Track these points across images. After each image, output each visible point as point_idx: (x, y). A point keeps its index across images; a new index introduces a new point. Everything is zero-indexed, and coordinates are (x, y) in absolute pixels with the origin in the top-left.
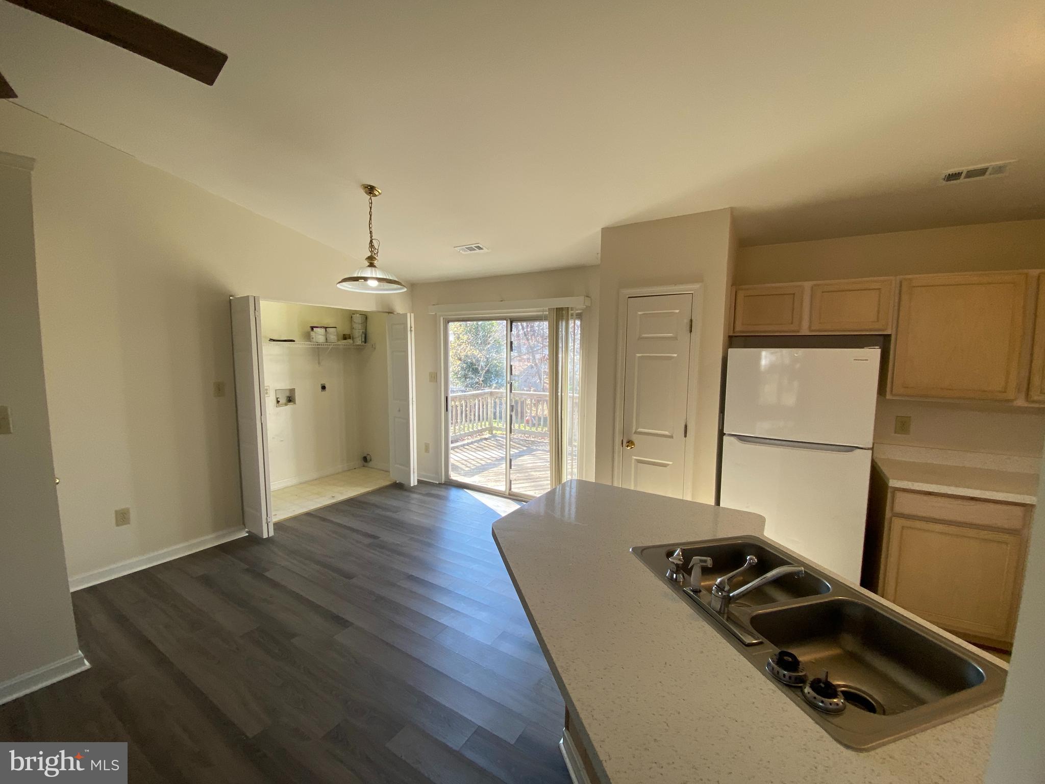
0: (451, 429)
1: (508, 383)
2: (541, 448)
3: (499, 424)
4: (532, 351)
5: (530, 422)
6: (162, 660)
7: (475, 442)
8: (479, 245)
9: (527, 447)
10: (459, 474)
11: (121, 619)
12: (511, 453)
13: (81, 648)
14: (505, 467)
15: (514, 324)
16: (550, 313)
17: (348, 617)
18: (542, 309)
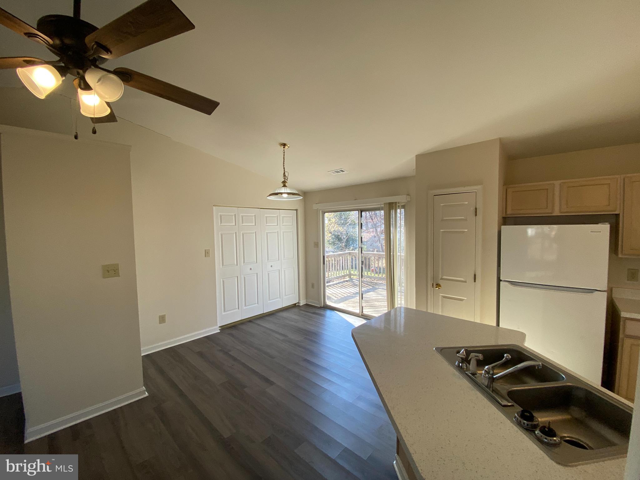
0: (326, 274)
1: (360, 248)
2: (381, 287)
3: (355, 272)
4: (375, 226)
5: (374, 271)
6: (182, 394)
7: (341, 283)
8: (342, 169)
9: (372, 286)
10: (331, 302)
11: (161, 372)
12: (363, 290)
13: (144, 386)
14: (359, 299)
15: (363, 213)
16: (384, 206)
17: (272, 379)
18: (380, 203)
